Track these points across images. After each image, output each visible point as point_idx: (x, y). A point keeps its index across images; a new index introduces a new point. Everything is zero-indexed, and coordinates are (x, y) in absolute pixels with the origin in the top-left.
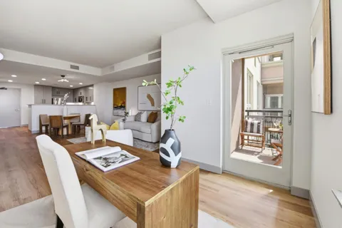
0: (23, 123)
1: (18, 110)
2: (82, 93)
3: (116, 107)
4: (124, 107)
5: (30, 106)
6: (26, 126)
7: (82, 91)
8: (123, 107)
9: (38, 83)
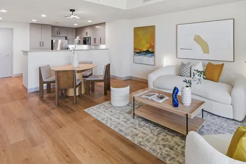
0: (16, 72)
1: (10, 56)
2: (88, 33)
3: (138, 52)
4: (153, 53)
5: (25, 53)
6: (20, 77)
7: (88, 30)
8: (150, 52)
9: (34, 21)
